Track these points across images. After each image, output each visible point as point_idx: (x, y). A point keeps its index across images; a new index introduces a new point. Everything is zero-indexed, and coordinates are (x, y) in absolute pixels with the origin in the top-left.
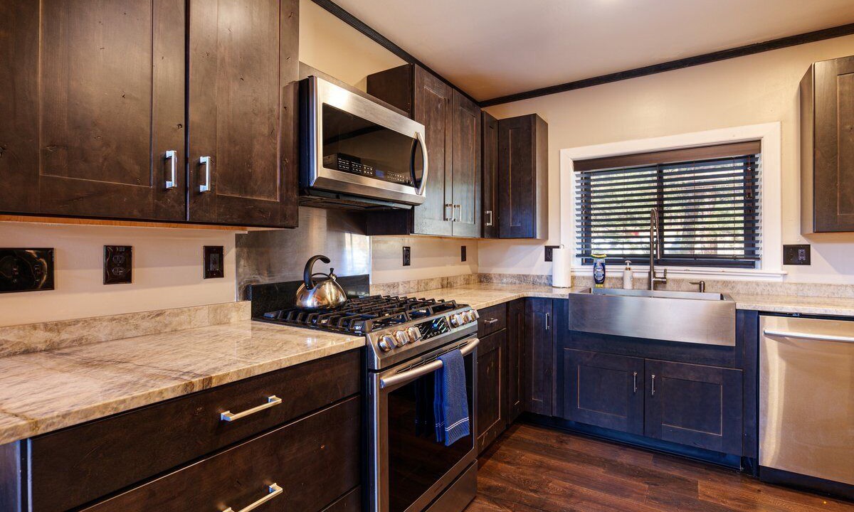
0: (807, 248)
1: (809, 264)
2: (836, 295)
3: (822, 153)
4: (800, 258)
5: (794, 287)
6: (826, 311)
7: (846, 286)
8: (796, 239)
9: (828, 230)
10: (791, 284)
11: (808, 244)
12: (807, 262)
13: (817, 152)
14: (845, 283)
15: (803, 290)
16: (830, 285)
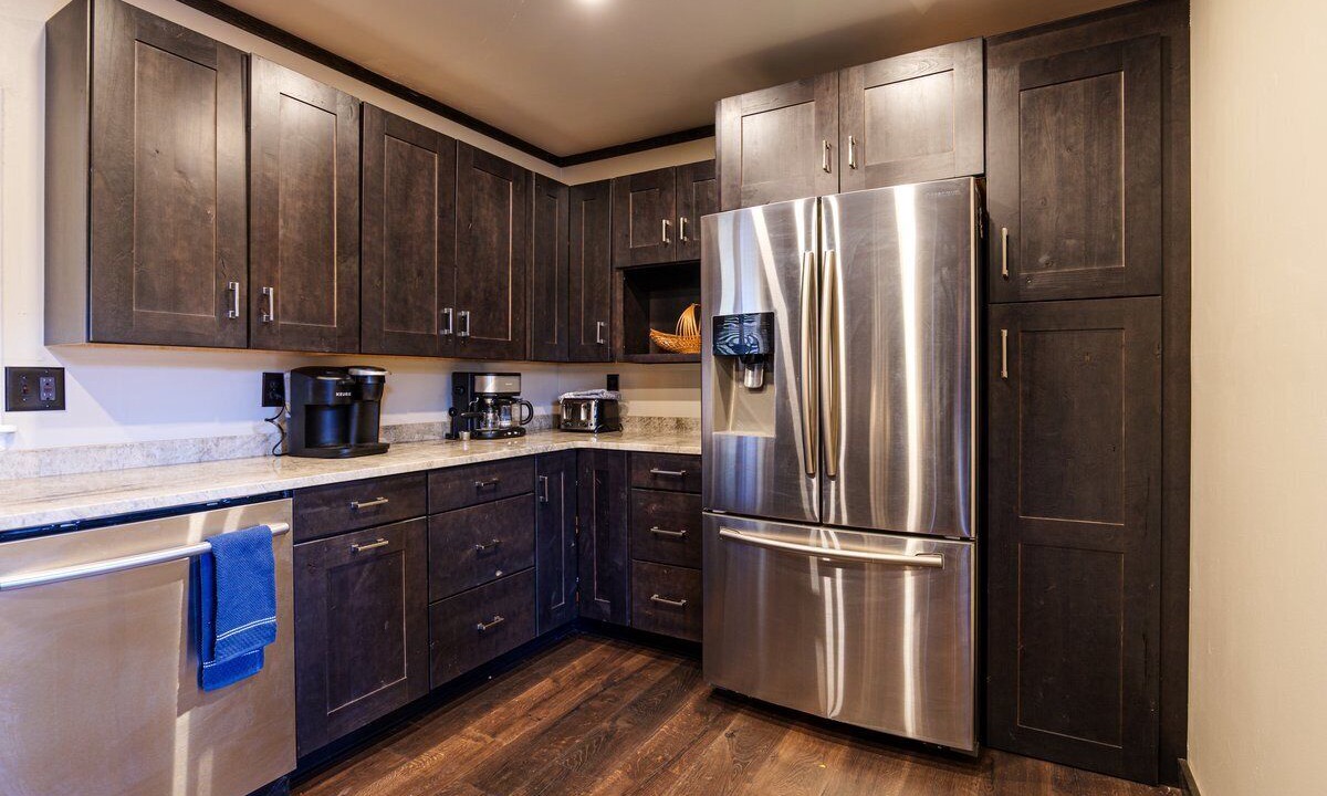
0: (58, 374)
1: (62, 407)
2: (115, 466)
3: (106, 183)
4: (44, 396)
5: (31, 460)
6: (136, 504)
7: (132, 446)
8: (32, 353)
9: (118, 339)
10: (24, 453)
11: (61, 366)
12: (59, 404)
13: (96, 175)
14: (129, 441)
15: (50, 464)
16: (104, 447)
